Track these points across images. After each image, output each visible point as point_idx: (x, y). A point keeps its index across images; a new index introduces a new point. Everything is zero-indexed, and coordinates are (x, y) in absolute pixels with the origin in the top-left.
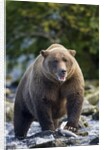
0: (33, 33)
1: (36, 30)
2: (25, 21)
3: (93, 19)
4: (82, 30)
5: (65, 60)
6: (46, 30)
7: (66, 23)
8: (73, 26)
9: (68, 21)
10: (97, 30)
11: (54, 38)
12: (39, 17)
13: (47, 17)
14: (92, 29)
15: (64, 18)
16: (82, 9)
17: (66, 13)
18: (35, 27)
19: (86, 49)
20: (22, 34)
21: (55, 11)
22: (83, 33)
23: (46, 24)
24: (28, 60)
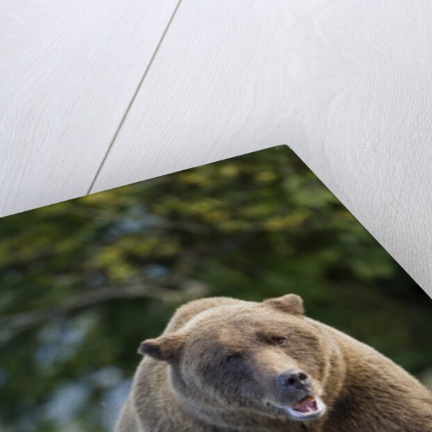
0: (71, 301)
1: (79, 287)
2: (14, 278)
3: (293, 183)
4: (275, 224)
5: (273, 340)
6: (122, 272)
7: (193, 228)
8: (228, 225)
9: (198, 218)
10: (337, 207)
11: (172, 287)
12: (65, 246)
13: (103, 236)
14: (315, 211)
15: (174, 216)
16: (230, 171)
17: (172, 203)
18: (66, 281)
19: (338, 274)
20: (22, 320)
21: (122, 209)
22: (284, 232)
23: (108, 256)
24: (98, 395)
